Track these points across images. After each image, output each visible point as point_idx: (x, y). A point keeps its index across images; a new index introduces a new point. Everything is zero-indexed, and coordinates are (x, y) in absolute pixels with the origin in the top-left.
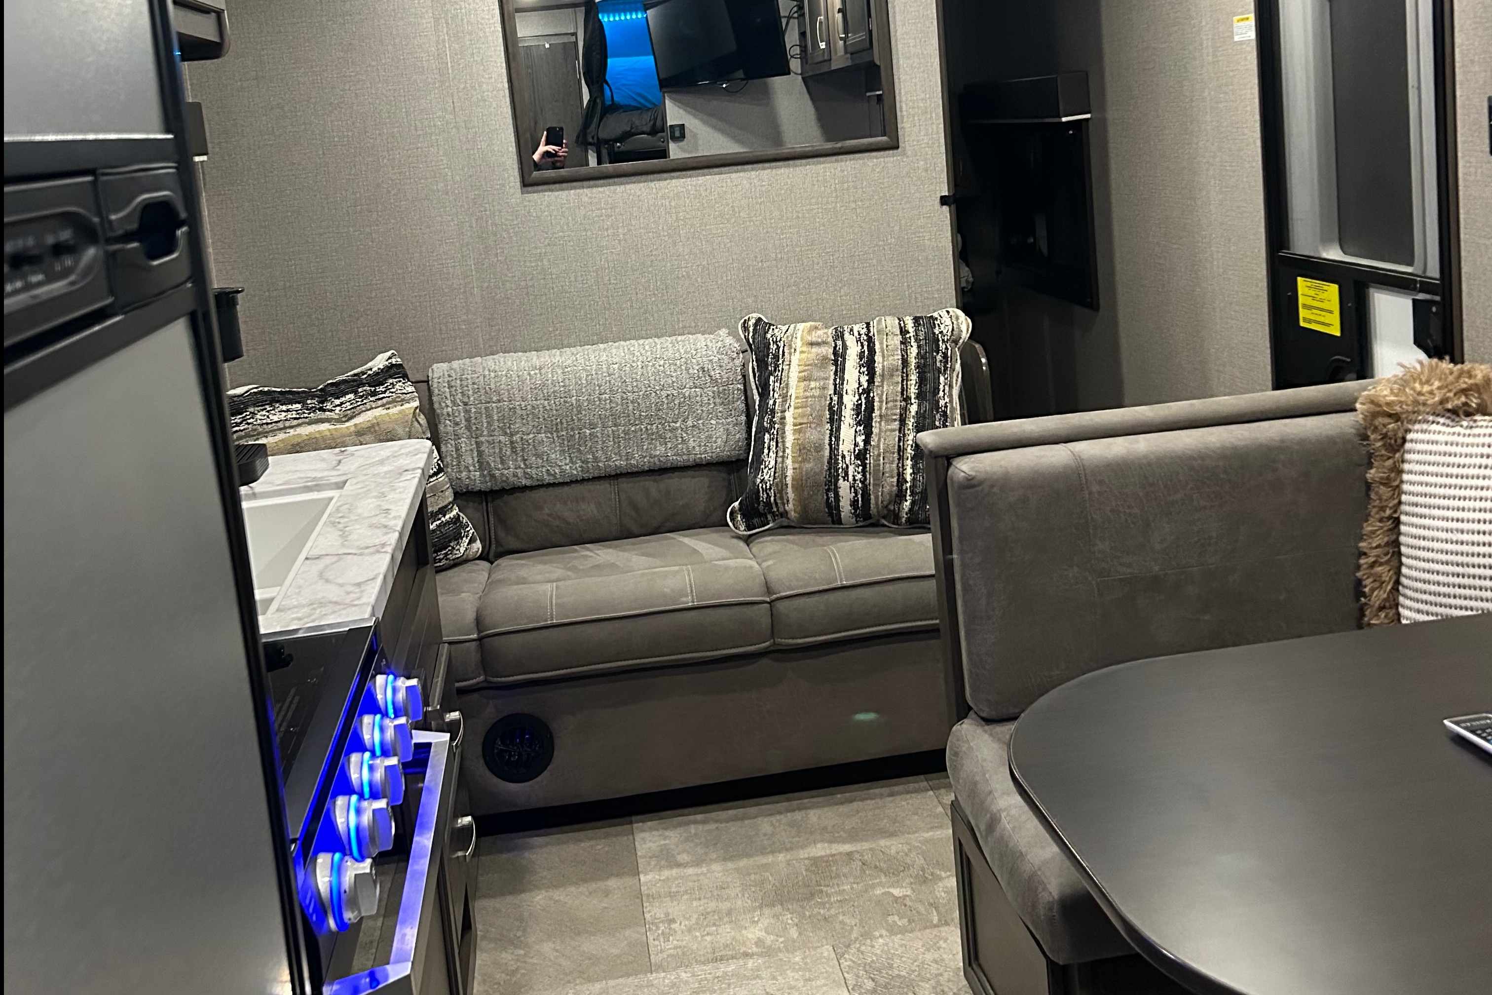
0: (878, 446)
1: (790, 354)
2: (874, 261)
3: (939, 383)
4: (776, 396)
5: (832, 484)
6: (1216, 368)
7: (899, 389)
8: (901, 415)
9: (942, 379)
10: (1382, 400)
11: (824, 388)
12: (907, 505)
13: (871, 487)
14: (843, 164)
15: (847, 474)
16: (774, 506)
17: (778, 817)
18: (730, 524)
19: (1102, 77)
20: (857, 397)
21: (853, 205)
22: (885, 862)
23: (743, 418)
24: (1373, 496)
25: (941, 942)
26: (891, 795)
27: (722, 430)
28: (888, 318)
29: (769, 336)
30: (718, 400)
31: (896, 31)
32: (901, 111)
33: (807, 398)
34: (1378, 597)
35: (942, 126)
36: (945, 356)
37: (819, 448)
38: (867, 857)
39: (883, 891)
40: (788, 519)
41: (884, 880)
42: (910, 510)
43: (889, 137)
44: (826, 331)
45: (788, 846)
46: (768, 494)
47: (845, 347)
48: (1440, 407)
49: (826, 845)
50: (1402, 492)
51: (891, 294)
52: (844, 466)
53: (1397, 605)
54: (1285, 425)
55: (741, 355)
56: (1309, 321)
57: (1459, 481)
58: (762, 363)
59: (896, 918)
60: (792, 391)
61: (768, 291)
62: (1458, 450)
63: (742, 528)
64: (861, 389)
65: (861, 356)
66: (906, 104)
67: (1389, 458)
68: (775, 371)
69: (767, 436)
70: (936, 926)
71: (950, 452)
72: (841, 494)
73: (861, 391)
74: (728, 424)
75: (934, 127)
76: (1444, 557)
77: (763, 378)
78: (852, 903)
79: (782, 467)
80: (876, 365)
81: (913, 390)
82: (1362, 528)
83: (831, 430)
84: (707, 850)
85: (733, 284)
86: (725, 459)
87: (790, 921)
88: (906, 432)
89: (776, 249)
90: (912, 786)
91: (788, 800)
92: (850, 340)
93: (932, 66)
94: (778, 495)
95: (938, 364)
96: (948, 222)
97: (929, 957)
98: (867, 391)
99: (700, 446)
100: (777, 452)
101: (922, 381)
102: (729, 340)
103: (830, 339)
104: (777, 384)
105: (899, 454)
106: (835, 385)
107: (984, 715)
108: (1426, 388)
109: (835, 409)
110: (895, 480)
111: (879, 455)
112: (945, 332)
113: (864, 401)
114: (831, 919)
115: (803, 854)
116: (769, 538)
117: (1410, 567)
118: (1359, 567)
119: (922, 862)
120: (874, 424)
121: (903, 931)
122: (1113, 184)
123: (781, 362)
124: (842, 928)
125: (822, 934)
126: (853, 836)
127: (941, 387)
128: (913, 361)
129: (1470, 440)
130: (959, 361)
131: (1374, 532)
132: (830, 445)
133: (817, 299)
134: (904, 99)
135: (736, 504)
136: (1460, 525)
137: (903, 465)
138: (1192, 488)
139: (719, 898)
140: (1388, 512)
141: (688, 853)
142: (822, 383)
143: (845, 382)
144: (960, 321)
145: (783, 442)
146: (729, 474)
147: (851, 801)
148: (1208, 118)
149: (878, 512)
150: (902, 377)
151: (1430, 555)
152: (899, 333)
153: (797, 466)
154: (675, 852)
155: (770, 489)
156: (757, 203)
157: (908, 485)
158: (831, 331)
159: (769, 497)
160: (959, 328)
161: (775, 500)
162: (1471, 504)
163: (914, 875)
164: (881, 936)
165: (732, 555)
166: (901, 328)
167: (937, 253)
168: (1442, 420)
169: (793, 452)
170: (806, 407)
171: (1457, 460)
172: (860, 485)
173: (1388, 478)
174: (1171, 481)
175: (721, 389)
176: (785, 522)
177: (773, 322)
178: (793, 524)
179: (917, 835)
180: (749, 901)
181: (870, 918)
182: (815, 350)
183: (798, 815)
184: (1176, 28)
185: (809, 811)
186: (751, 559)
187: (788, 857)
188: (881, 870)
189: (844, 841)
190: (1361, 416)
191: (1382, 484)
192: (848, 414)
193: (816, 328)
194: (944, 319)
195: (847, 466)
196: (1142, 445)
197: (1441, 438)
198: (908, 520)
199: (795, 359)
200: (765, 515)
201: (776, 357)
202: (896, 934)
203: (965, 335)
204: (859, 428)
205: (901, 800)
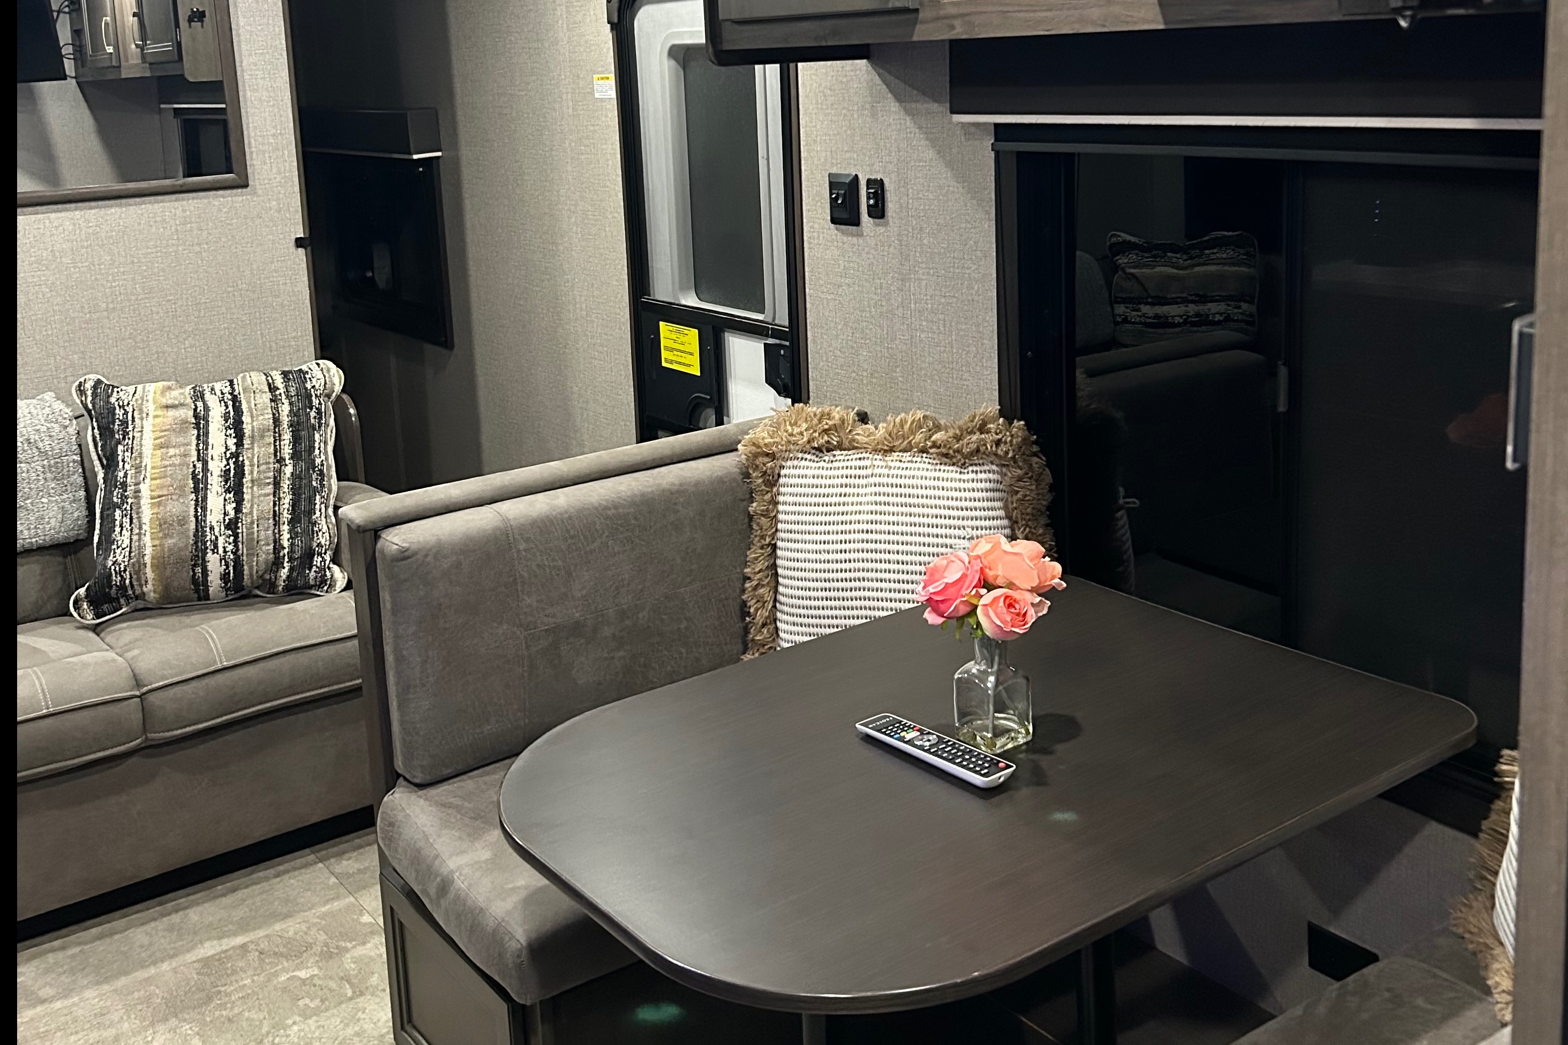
0: (251, 513)
1: (142, 419)
2: (224, 308)
3: (314, 441)
4: (127, 467)
5: (199, 558)
6: (579, 405)
7: (272, 450)
8: (275, 478)
9: (317, 436)
10: (761, 443)
11: (185, 456)
12: (284, 573)
13: (245, 558)
14: (185, 202)
15: (216, 546)
16: (129, 589)
17: (153, 924)
18: (75, 614)
19: (453, 116)
20: (225, 462)
21: (197, 249)
22: (284, 946)
23: (82, 493)
24: (755, 527)
25: (360, 1014)
26: (277, 875)
27: (55, 508)
28: (252, 374)
29: (113, 400)
30: (49, 475)
31: (241, 62)
32: (250, 148)
33: (165, 467)
34: (761, 615)
35: (295, 164)
36: (319, 412)
37: (182, 521)
38: (264, 945)
39: (288, 976)
40: (145, 600)
41: (286, 964)
42: (288, 577)
43: (237, 175)
44: (182, 391)
45: (171, 953)
46: (122, 576)
47: (207, 408)
48: (808, 446)
49: (215, 942)
50: (777, 521)
51: (243, 343)
52: (213, 537)
53: (775, 620)
54: (682, 469)
55: (74, 422)
56: (671, 362)
57: (825, 509)
58: (106, 431)
59: (307, 1001)
60: (147, 461)
61: (97, 346)
62: (823, 482)
63: (90, 616)
64: (228, 453)
65: (226, 417)
66: (255, 140)
67: (768, 492)
68: (124, 439)
69: (118, 513)
70: (351, 999)
71: (379, 525)
72: (209, 568)
73: (228, 455)
74: (64, 501)
75: (287, 165)
76: (814, 575)
77: (108, 447)
78: (256, 997)
79: (139, 545)
80: (244, 426)
81: (287, 451)
82: (747, 556)
83: (197, 500)
84: (74, 978)
85: (55, 339)
86: (62, 541)
87: (189, 1032)
88: (282, 495)
89: (107, 298)
90: (299, 862)
91: (161, 904)
92: (212, 401)
93: (282, 101)
94: (135, 577)
95: (313, 421)
96: (305, 266)
97: (350, 1031)
98: (236, 455)
99: (29, 529)
100: (131, 530)
101: (296, 440)
102: (58, 406)
103: (189, 401)
104: (128, 454)
105: (274, 519)
106: (198, 451)
107: (417, 781)
108: (796, 430)
109: (200, 477)
110: (271, 547)
111: (252, 523)
112: (317, 387)
113: (232, 466)
114: (235, 1019)
115: (190, 957)
116: (125, 625)
117: (786, 586)
118: (743, 591)
119: (325, 937)
120: (245, 490)
121: (317, 1012)
122: (468, 225)
123: (130, 428)
124: (251, 1025)
125: (229, 1036)
126: (244, 927)
127: (317, 445)
128: (285, 420)
129: (832, 473)
130: (333, 416)
131: (756, 559)
132: (196, 517)
133: (157, 353)
134: (252, 134)
135: (82, 591)
136: (826, 547)
137: (279, 531)
138: (607, 536)
139: (100, 1026)
140: (768, 540)
141: (51, 986)
142: (182, 449)
143: (210, 447)
144: (332, 373)
145: (139, 518)
146: (65, 557)
147: (234, 890)
148: (569, 168)
149: (252, 583)
150: (274, 437)
151: (803, 574)
152: (267, 390)
153: (157, 542)
154: (35, 988)
155: (125, 571)
156: (82, 247)
157: (286, 551)
158: (188, 390)
159: (123, 579)
160: (331, 381)
161: (131, 582)
162: (835, 528)
163: (317, 953)
164: (294, 1023)
165: (84, 649)
166: (269, 385)
167: (293, 299)
168: (809, 457)
169: (151, 528)
170: (165, 477)
171: (822, 491)
172: (232, 557)
173: (767, 510)
174: (589, 531)
175: (52, 462)
176: (140, 604)
177: (116, 384)
178: (150, 606)
179: (314, 911)
180: (137, 1022)
181: (278, 1008)
182: (171, 413)
183: (176, 918)
184: (534, 78)
185: (188, 911)
186: (107, 650)
187: (174, 964)
188: (282, 955)
189: (235, 934)
190: (743, 457)
191: (762, 515)
192: (215, 483)
193: (169, 388)
194: (314, 371)
195: (217, 538)
196: (562, 499)
197: (809, 472)
198: (286, 588)
199: (148, 424)
200: (118, 599)
201: (124, 423)
202: (310, 1017)
203: (338, 388)
204: (228, 496)
205: (290, 878)
